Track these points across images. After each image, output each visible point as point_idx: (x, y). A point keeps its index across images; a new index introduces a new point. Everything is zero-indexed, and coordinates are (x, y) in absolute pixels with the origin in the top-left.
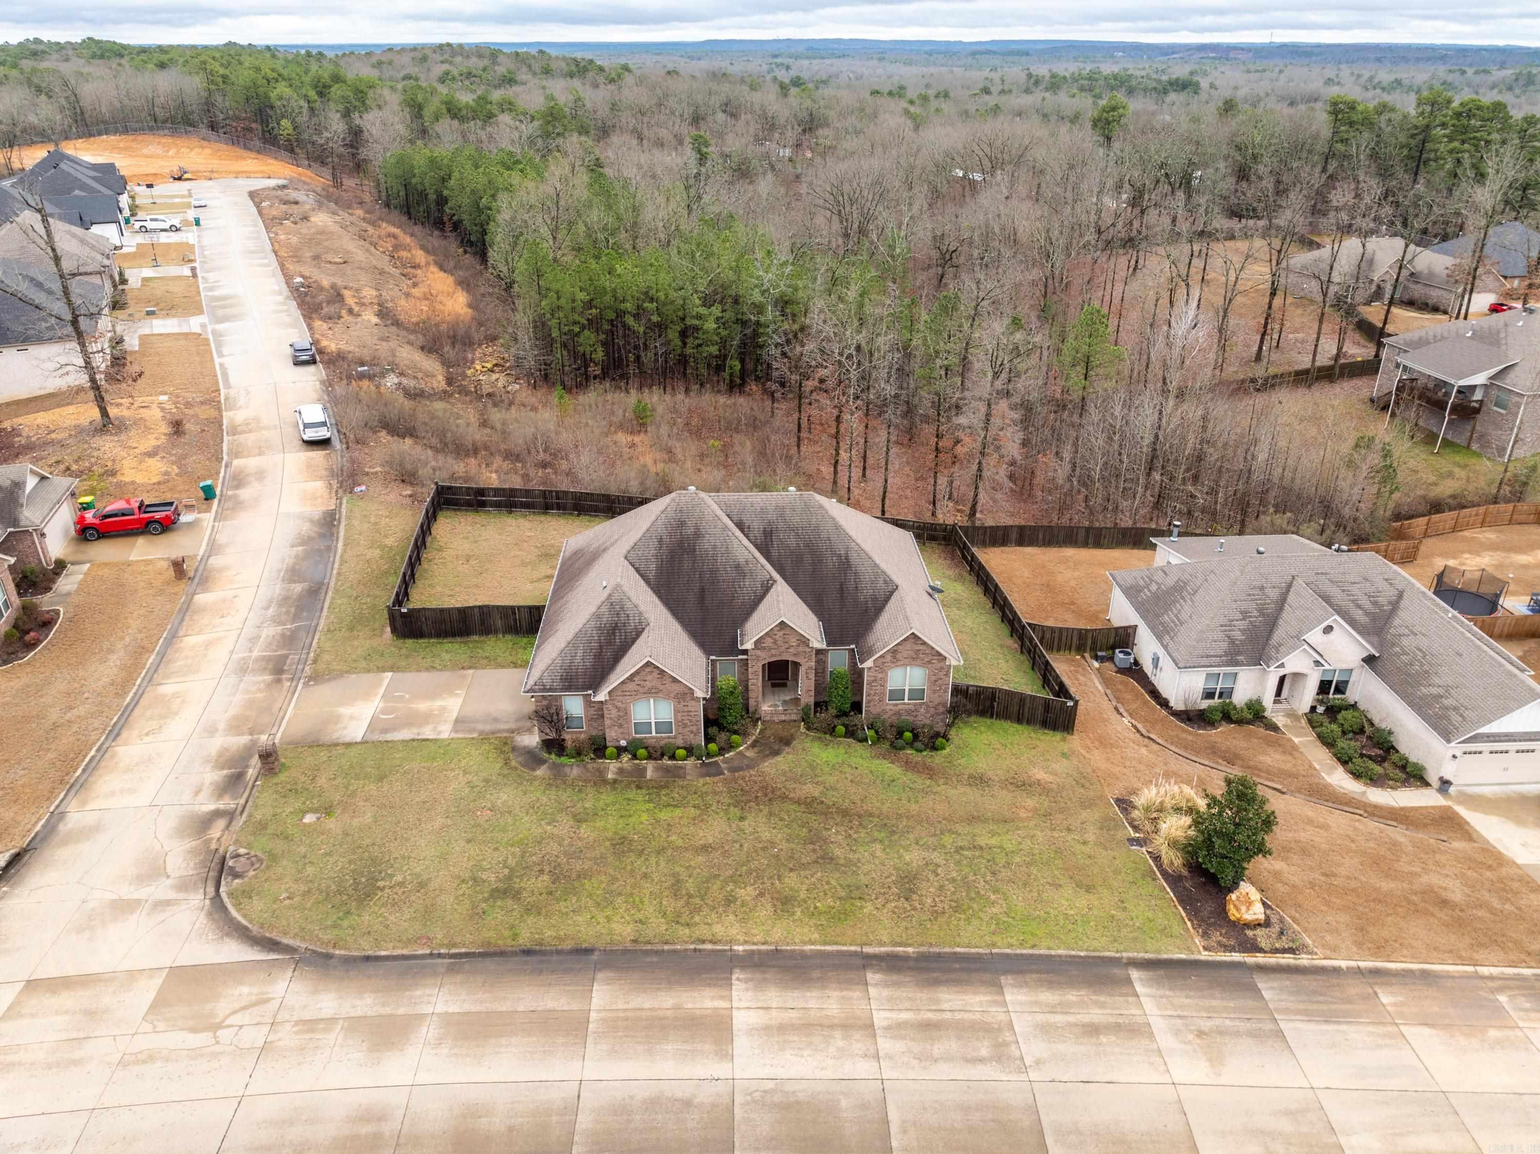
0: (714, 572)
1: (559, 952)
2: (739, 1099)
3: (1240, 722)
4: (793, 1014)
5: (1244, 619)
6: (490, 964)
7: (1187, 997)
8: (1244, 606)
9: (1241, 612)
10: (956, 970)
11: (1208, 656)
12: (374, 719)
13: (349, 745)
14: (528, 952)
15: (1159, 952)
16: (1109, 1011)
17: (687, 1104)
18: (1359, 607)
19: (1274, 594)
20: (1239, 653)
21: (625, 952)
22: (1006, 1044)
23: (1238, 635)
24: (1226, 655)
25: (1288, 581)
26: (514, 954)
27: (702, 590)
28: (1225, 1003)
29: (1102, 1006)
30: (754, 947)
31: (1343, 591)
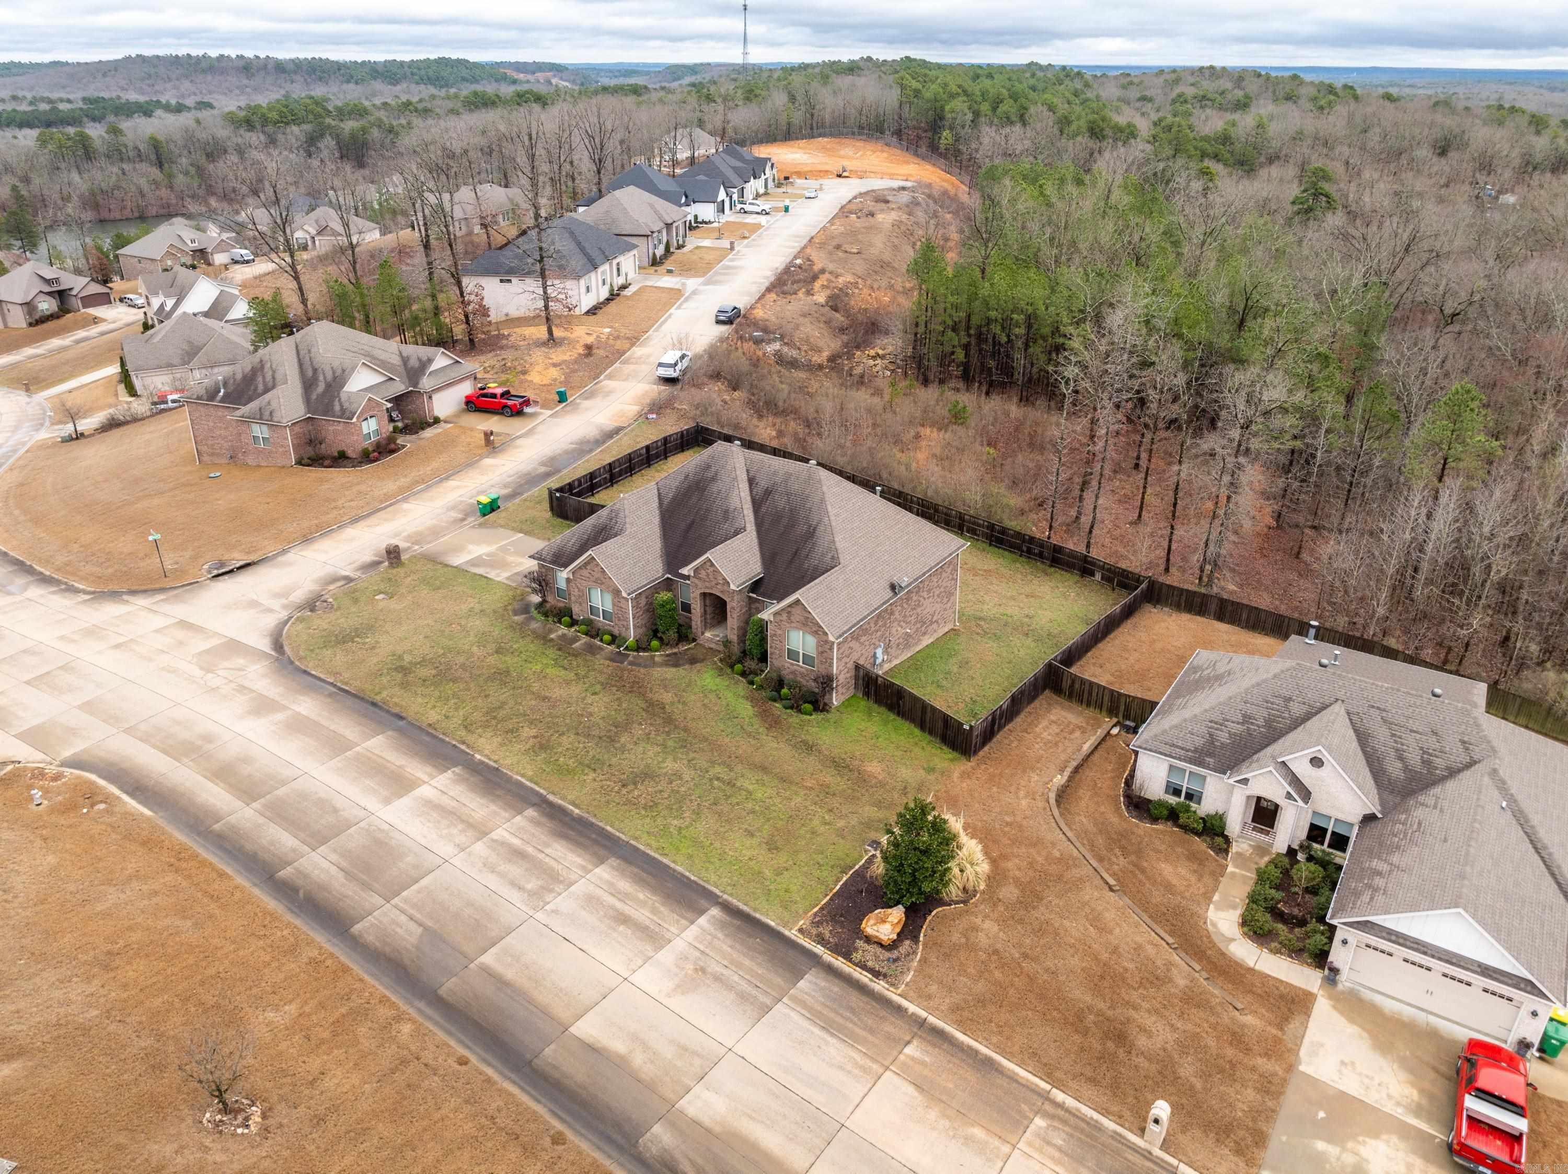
0: (708, 510)
1: (388, 712)
2: (362, 824)
3: (1185, 828)
4: (454, 804)
5: (1242, 724)
6: (350, 701)
7: (731, 947)
8: (1251, 710)
9: (1244, 716)
10: (589, 838)
11: (1173, 745)
12: (480, 556)
13: (447, 566)
14: (374, 704)
15: (755, 910)
16: (655, 918)
17: (335, 810)
18: (1401, 758)
19: (1297, 709)
20: (1211, 755)
21: (420, 728)
22: (551, 891)
23: (1223, 737)
24: (1196, 750)
25: (1327, 702)
26: (367, 701)
27: (693, 522)
28: (755, 968)
29: (654, 911)
30: (487, 761)
31: (1393, 735)
